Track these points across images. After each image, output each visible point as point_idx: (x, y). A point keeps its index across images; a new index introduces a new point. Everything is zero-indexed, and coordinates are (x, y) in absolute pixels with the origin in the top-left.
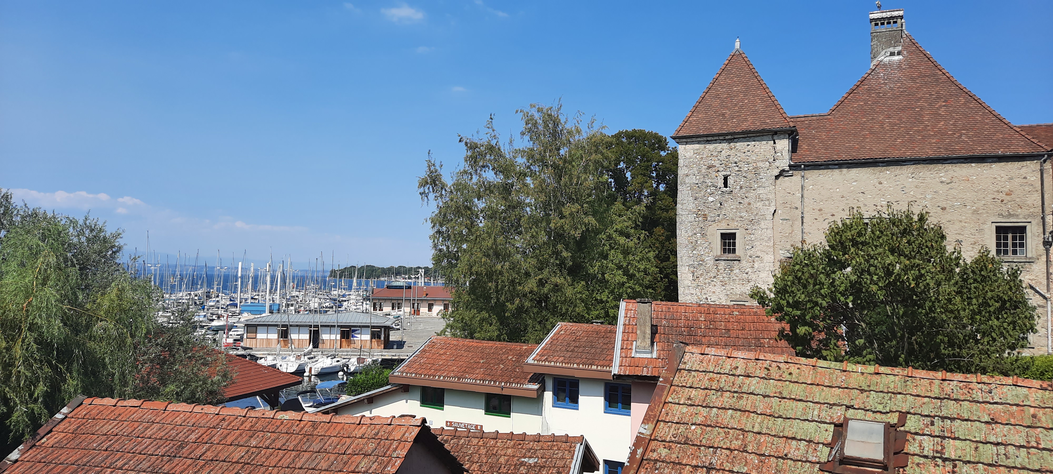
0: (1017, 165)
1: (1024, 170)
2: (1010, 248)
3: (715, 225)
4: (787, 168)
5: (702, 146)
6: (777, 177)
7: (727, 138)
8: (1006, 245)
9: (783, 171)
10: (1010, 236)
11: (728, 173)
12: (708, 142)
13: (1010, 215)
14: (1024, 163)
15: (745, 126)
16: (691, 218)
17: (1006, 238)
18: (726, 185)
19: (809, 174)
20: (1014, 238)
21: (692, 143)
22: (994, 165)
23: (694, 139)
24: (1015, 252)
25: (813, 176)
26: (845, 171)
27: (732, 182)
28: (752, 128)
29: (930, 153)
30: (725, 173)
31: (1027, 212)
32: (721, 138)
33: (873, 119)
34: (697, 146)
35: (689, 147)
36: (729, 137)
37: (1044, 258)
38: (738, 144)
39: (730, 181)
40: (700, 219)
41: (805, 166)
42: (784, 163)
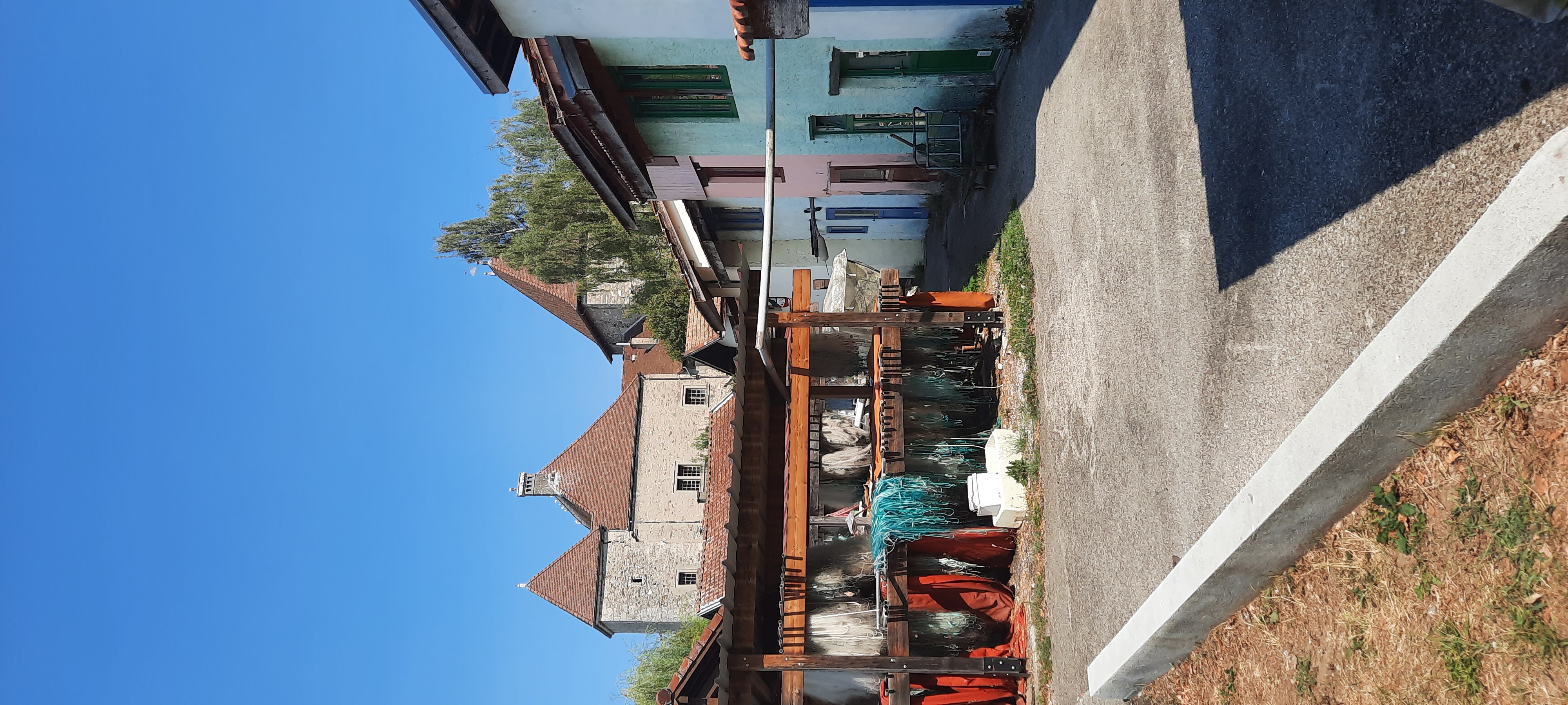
0: (645, 392)
1: (649, 389)
2: (700, 398)
3: (672, 589)
4: (631, 532)
5: (605, 600)
6: (637, 540)
7: (600, 579)
8: (698, 400)
9: (633, 535)
10: (692, 398)
11: (630, 578)
12: (602, 595)
13: (678, 396)
14: (644, 389)
15: (594, 564)
16: (664, 609)
17: (694, 400)
18: (640, 581)
19: (636, 519)
20: (694, 395)
21: (601, 609)
22: (644, 404)
23: (598, 607)
24: (703, 395)
25: (639, 515)
26: (637, 493)
27: (638, 575)
28: (595, 558)
29: (631, 440)
30: (630, 581)
31: (677, 388)
32: (600, 583)
33: (601, 482)
34: (604, 605)
35: (604, 611)
36: (600, 577)
37: (707, 379)
38: (607, 570)
39: (636, 576)
40: (666, 601)
41: (631, 520)
42: (627, 534)
